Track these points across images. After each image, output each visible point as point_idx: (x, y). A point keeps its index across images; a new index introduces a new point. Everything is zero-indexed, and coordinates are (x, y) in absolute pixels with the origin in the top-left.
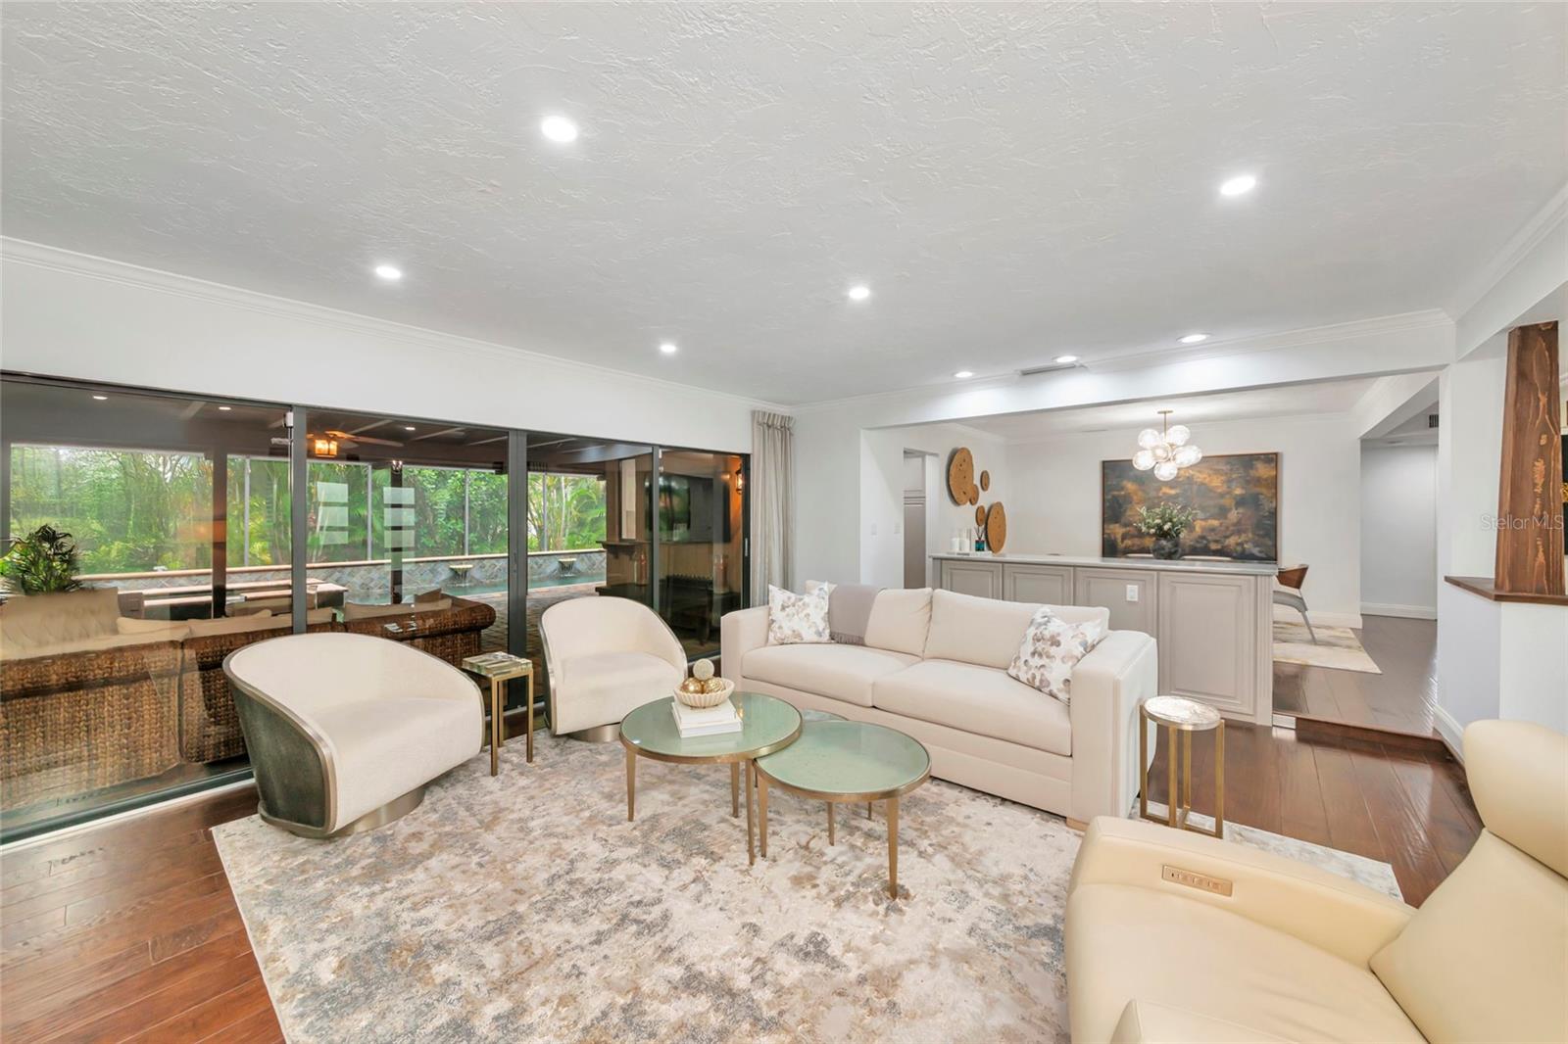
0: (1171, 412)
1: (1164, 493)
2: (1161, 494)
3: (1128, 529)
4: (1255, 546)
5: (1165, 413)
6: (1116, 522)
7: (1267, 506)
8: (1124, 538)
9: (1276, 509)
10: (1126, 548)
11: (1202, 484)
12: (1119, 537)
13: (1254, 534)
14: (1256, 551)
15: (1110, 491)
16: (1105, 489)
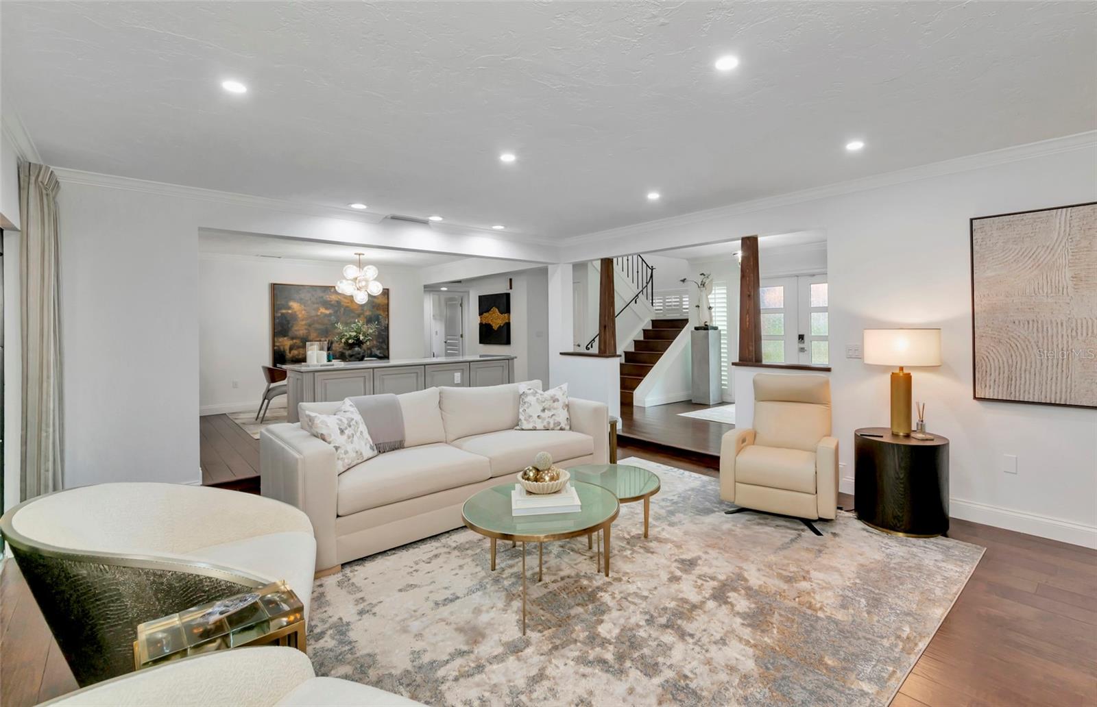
0: (363, 254)
1: (321, 313)
2: (319, 314)
3: (294, 341)
4: (378, 350)
5: (359, 255)
6: (285, 336)
7: (384, 323)
8: (291, 349)
9: (388, 325)
10: (293, 357)
11: (347, 307)
12: (287, 348)
13: (377, 342)
14: (378, 353)
15: (281, 309)
16: (275, 307)
